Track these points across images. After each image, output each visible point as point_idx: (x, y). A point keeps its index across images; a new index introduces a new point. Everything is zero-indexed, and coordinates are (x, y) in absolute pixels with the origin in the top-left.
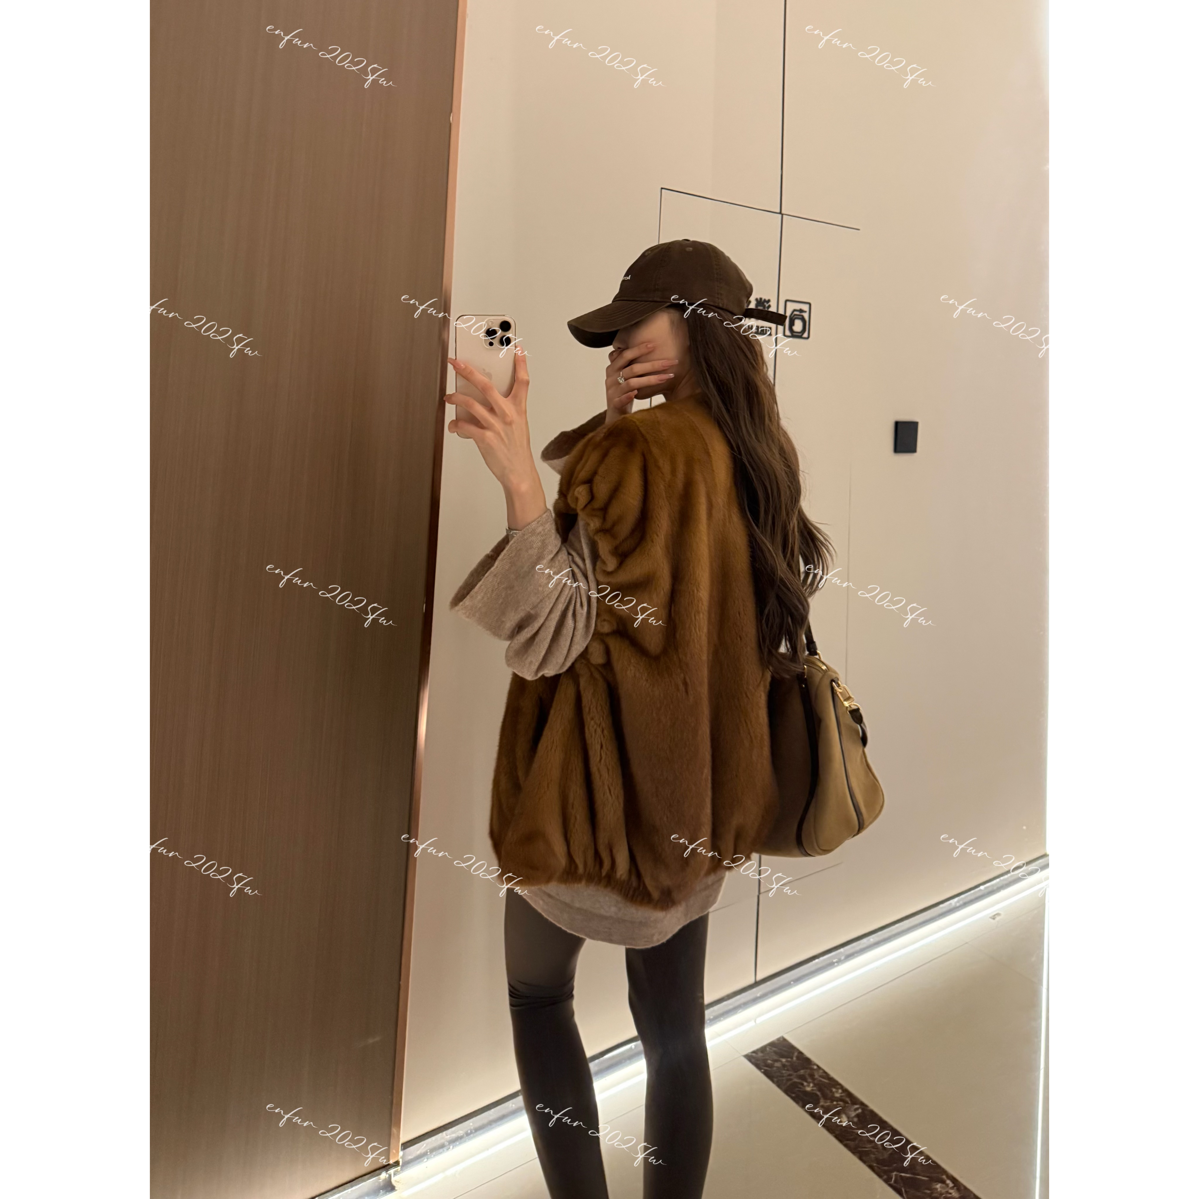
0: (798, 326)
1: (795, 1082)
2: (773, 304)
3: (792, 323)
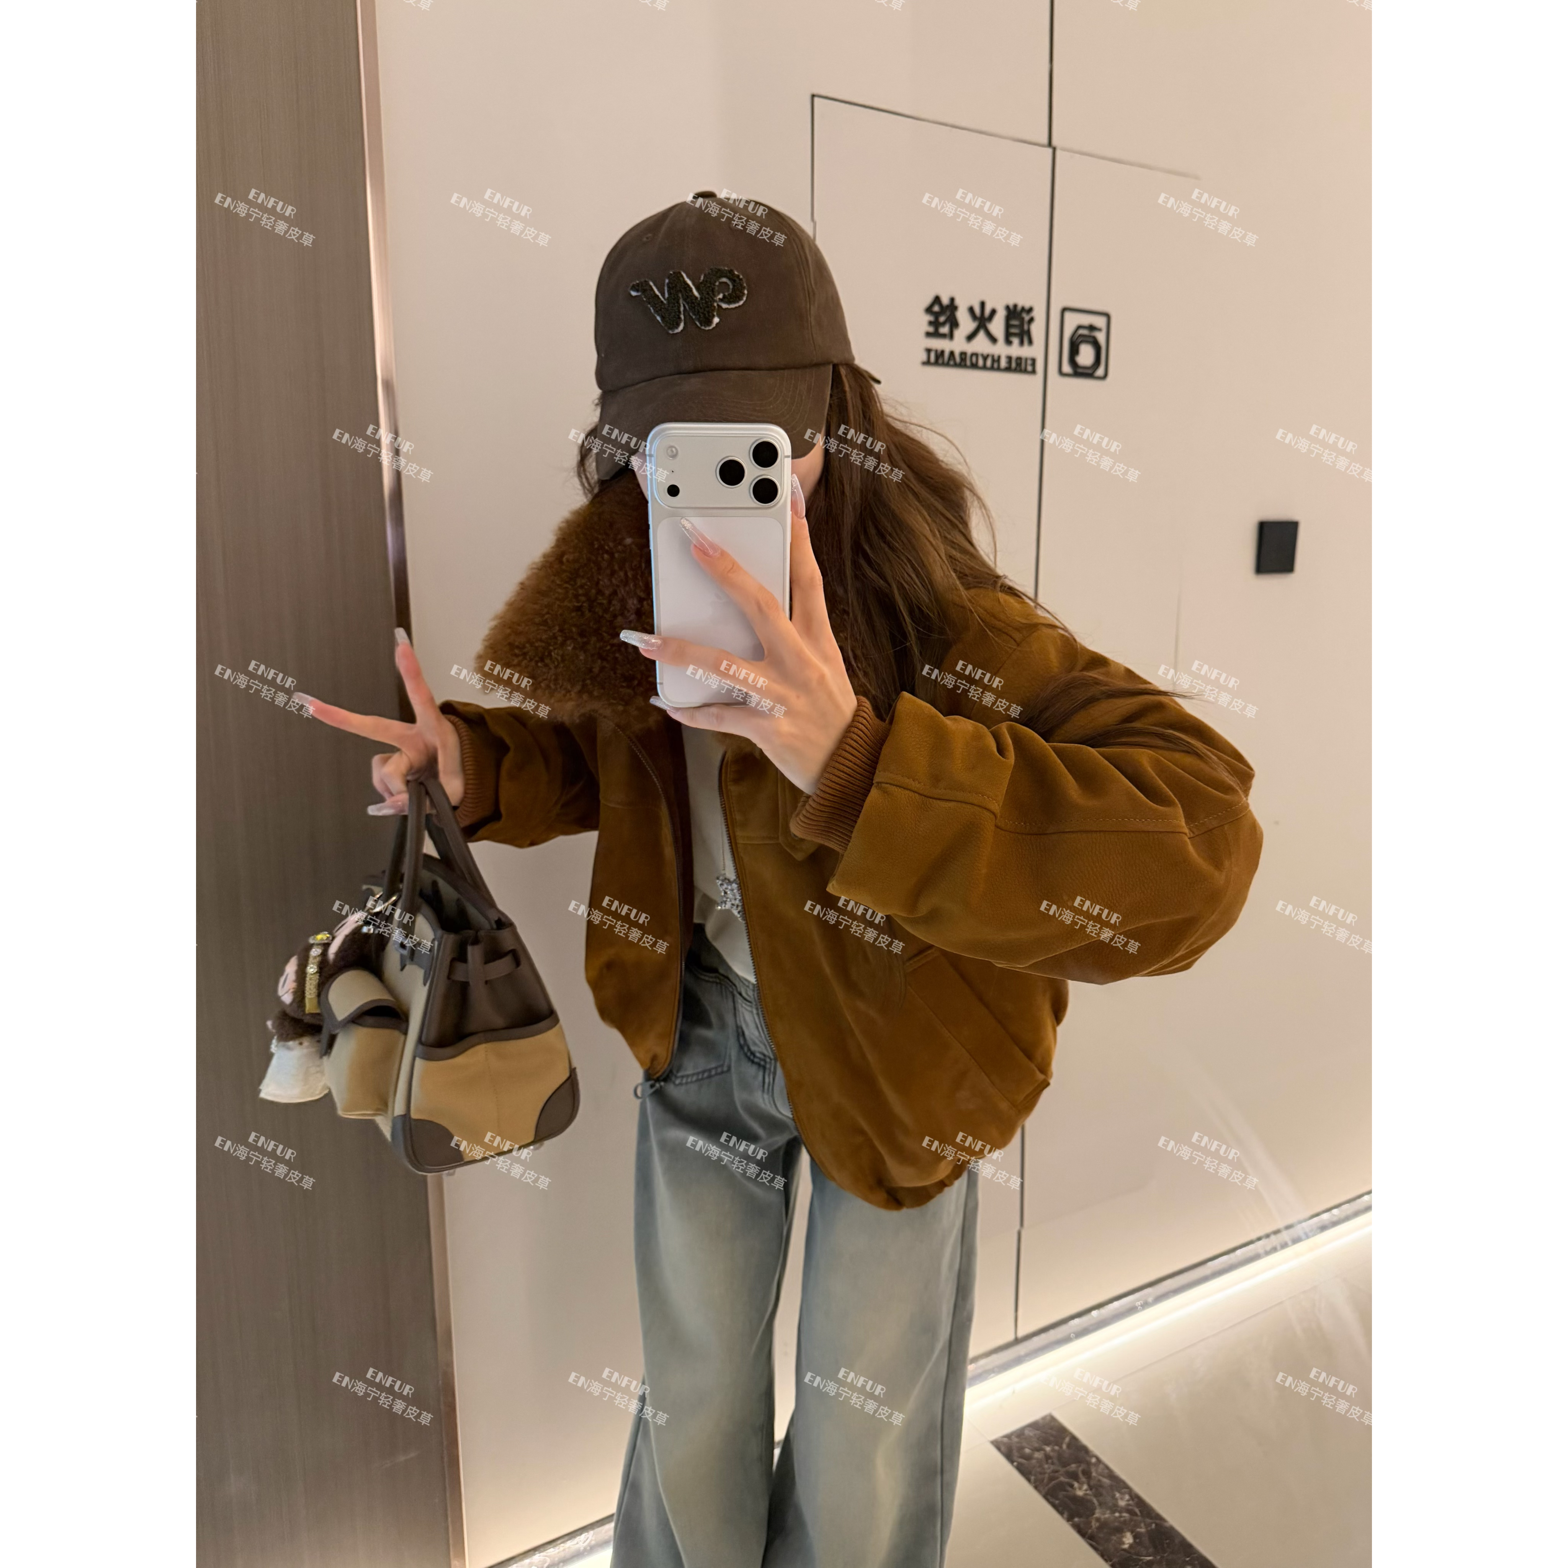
0: (1086, 356)
1: (1061, 1483)
2: (1039, 314)
3: (1074, 350)
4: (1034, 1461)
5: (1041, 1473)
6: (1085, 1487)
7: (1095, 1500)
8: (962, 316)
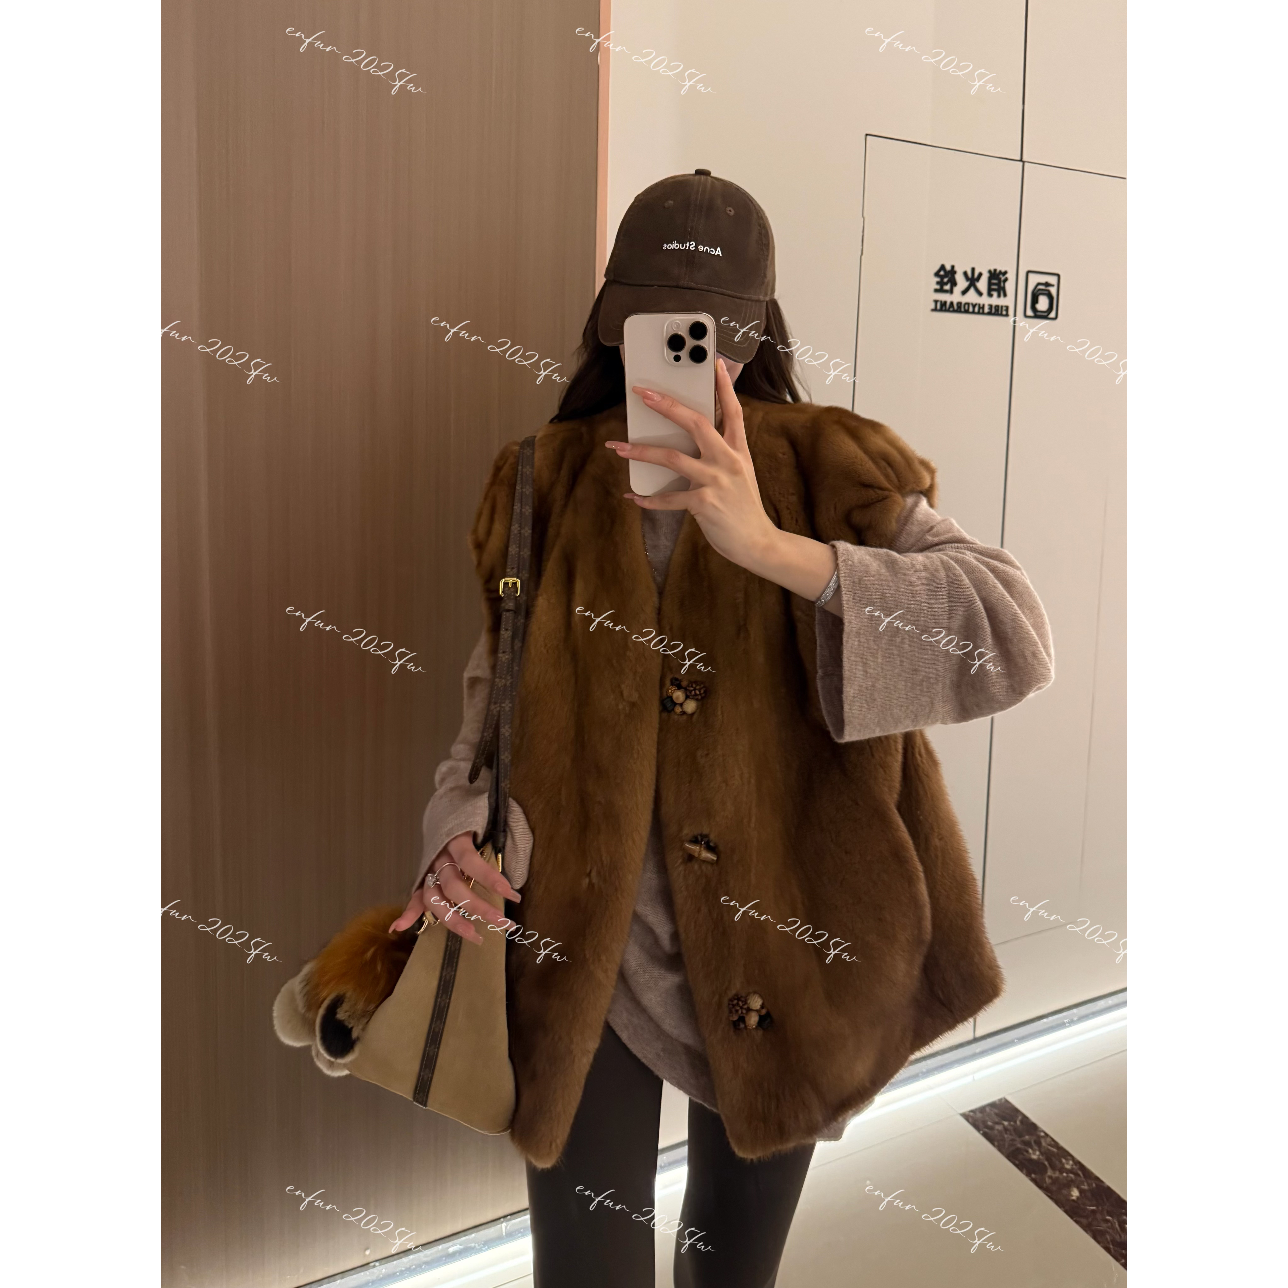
0: (1043, 304)
1: (1018, 1149)
2: (1011, 276)
3: (1035, 300)
4: (995, 1132)
5: (1001, 1140)
6: (1038, 1153)
7: (1046, 1163)
8: (959, 278)
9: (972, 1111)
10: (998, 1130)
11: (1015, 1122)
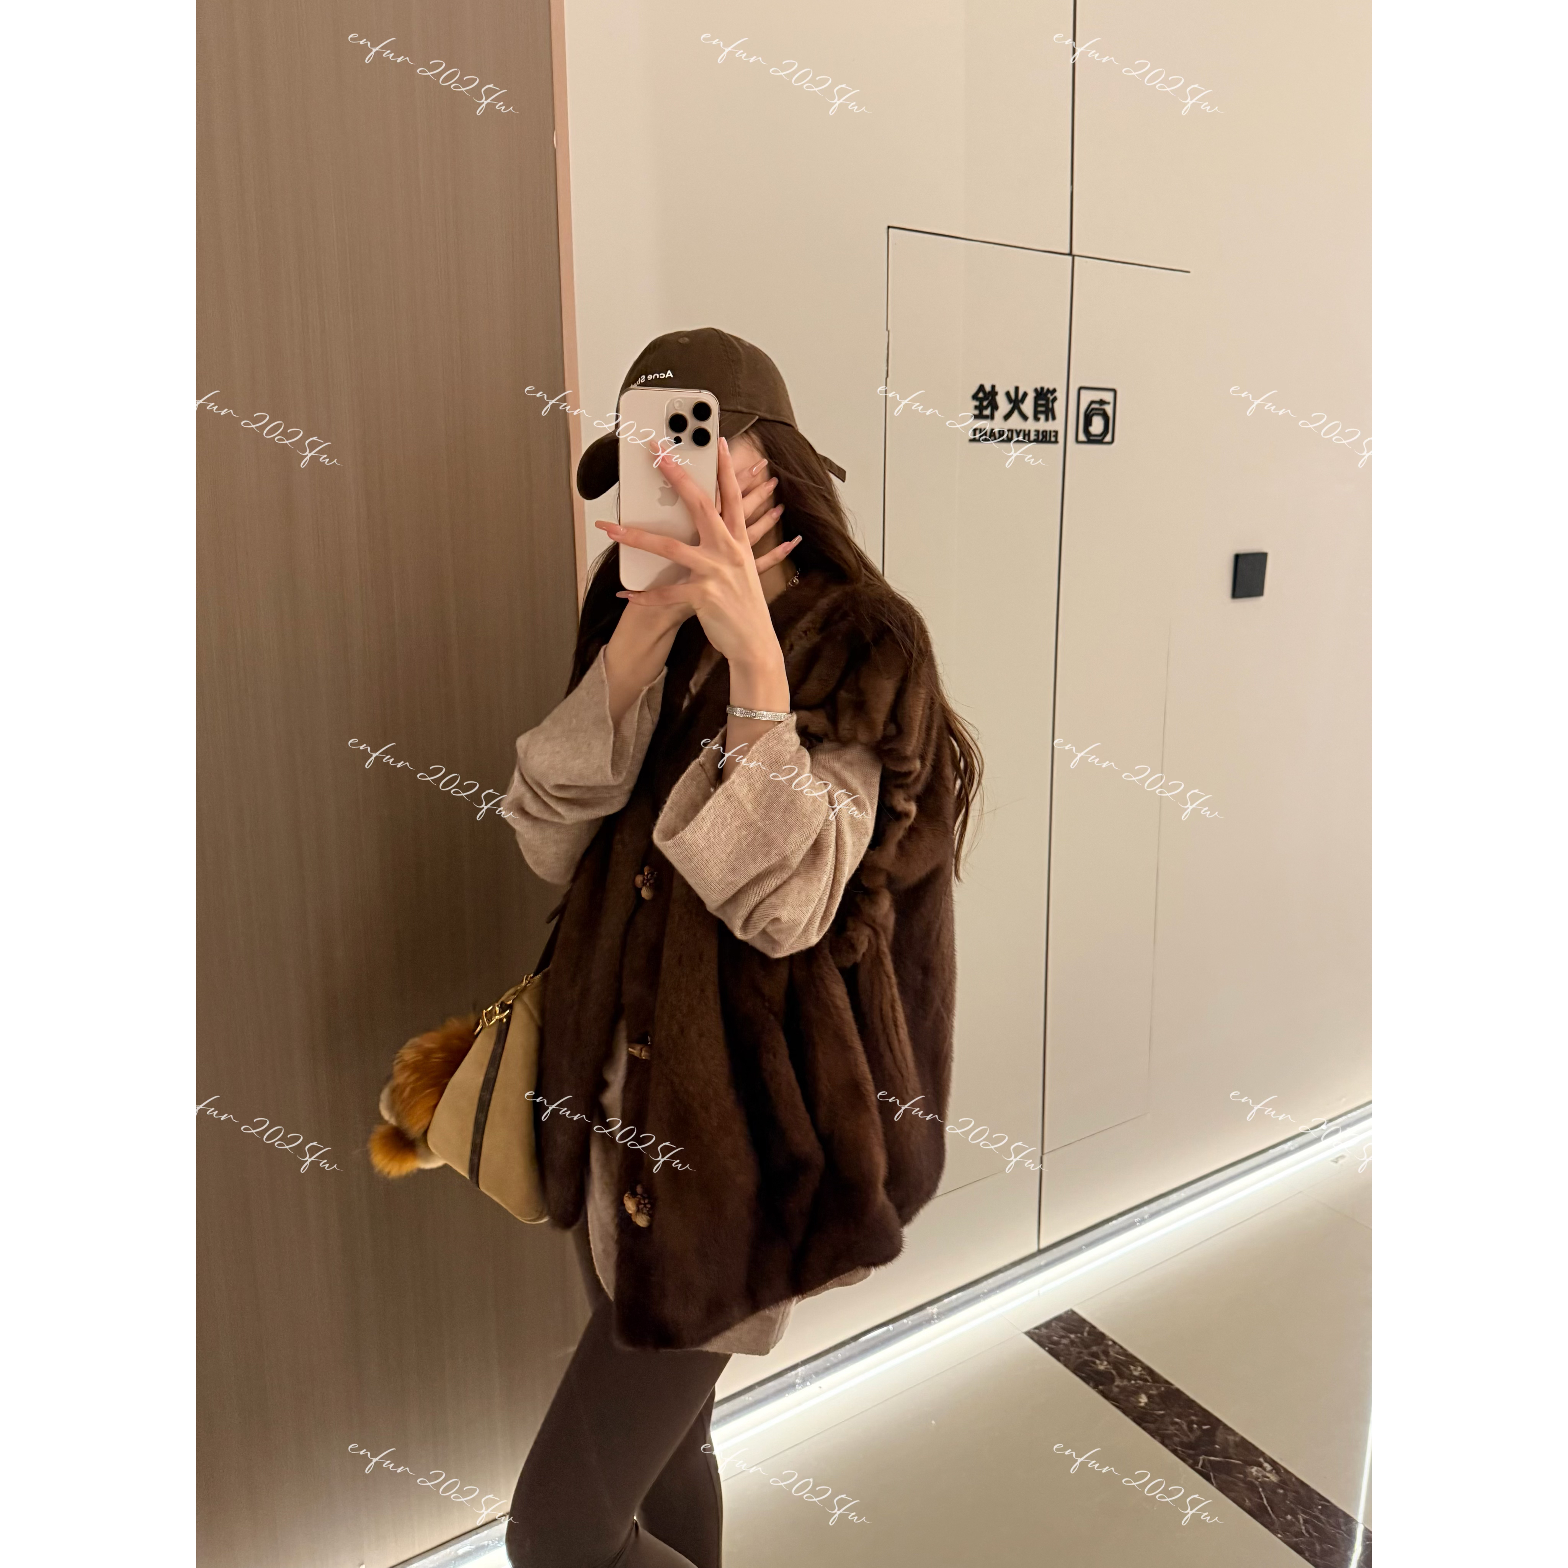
0: (1097, 426)
1: (1087, 1360)
2: (1060, 395)
3: (1088, 422)
4: (1061, 1346)
5: (1068, 1355)
6: (1105, 1363)
7: (1114, 1372)
9: (1036, 1328)
10: (1064, 1344)
11: (1082, 1333)
